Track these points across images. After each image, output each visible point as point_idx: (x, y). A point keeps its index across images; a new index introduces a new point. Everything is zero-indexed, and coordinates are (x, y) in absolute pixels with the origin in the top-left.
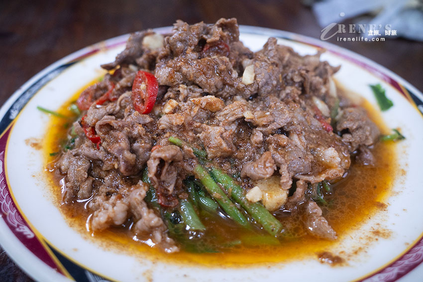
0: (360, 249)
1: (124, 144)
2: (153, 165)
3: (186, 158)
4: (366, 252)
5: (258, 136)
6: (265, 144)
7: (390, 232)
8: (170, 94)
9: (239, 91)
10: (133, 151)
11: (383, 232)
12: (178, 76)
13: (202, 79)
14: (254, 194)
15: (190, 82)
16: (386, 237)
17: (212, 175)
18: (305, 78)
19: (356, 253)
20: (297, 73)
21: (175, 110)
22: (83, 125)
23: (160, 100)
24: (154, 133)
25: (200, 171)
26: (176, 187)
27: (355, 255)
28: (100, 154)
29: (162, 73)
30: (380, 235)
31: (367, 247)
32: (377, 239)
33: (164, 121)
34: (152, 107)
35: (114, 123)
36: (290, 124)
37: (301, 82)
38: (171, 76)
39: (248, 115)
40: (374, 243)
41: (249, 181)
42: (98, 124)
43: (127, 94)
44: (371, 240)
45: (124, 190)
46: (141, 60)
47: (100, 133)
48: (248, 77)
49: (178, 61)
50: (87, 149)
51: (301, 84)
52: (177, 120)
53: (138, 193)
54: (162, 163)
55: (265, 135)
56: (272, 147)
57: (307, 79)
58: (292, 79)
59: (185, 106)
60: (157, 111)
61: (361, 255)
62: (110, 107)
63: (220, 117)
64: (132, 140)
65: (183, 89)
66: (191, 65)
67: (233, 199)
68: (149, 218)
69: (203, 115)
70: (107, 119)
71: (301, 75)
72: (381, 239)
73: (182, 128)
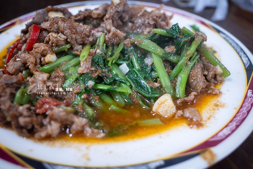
0: (210, 116)
4: (214, 117)
7: (224, 104)
11: (220, 104)
16: (223, 107)
18: (156, 21)
19: (209, 119)
20: (151, 19)
27: (208, 120)
30: (219, 106)
31: (214, 115)
32: (218, 109)
37: (154, 24)
40: (217, 111)
44: (215, 110)
51: (154, 25)
57: (158, 22)
58: (149, 23)
61: (212, 120)
71: (154, 20)
72: (220, 108)
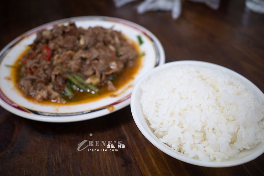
1: (42, 72)
2: (53, 77)
3: (64, 73)
5: (88, 62)
6: (90, 64)
8: (55, 52)
9: (80, 48)
10: (45, 74)
12: (57, 46)
13: (66, 46)
14: (88, 81)
15: (62, 47)
17: (74, 77)
21: (59, 58)
22: (26, 68)
23: (52, 55)
24: (52, 67)
25: (69, 77)
26: (63, 83)
28: (34, 77)
29: (51, 45)
33: (55, 62)
34: (50, 58)
35: (37, 65)
36: (99, 56)
38: (54, 46)
39: (84, 56)
41: (86, 77)
42: (32, 67)
43: (40, 55)
45: (45, 87)
46: (43, 41)
47: (33, 70)
48: (82, 42)
49: (56, 40)
50: (29, 76)
52: (59, 61)
53: (50, 87)
54: (56, 76)
55: (90, 61)
56: (93, 65)
59: (61, 56)
60: (52, 59)
62: (35, 61)
63: (74, 58)
64: (45, 70)
65: (60, 50)
66: (61, 41)
67: (82, 84)
68: (55, 94)
69: (68, 58)
70: (35, 65)
73: (62, 64)
